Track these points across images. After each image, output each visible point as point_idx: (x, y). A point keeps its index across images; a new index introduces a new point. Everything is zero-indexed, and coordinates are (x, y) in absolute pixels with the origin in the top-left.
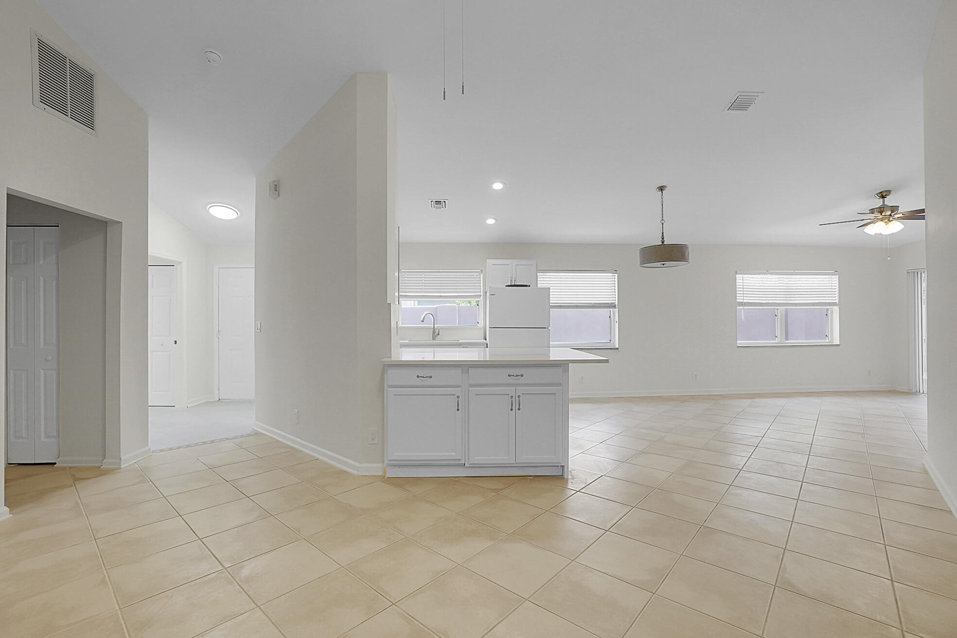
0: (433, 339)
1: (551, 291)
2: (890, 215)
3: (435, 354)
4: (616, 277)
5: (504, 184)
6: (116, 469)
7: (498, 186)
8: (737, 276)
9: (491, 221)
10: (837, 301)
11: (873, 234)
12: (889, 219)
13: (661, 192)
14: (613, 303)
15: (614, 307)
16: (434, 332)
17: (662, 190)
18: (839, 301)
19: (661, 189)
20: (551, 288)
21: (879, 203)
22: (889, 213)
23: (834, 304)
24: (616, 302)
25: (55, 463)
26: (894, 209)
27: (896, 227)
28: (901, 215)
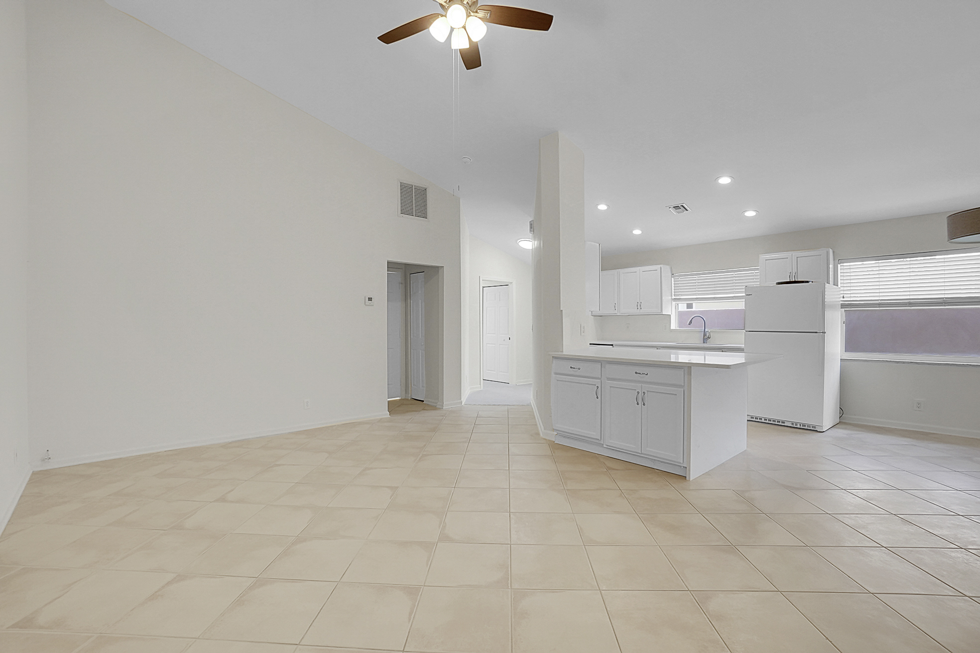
0: (704, 343)
3: (706, 357)
5: (731, 178)
6: (440, 409)
7: (725, 180)
9: (750, 214)
16: (705, 335)
25: (423, 401)
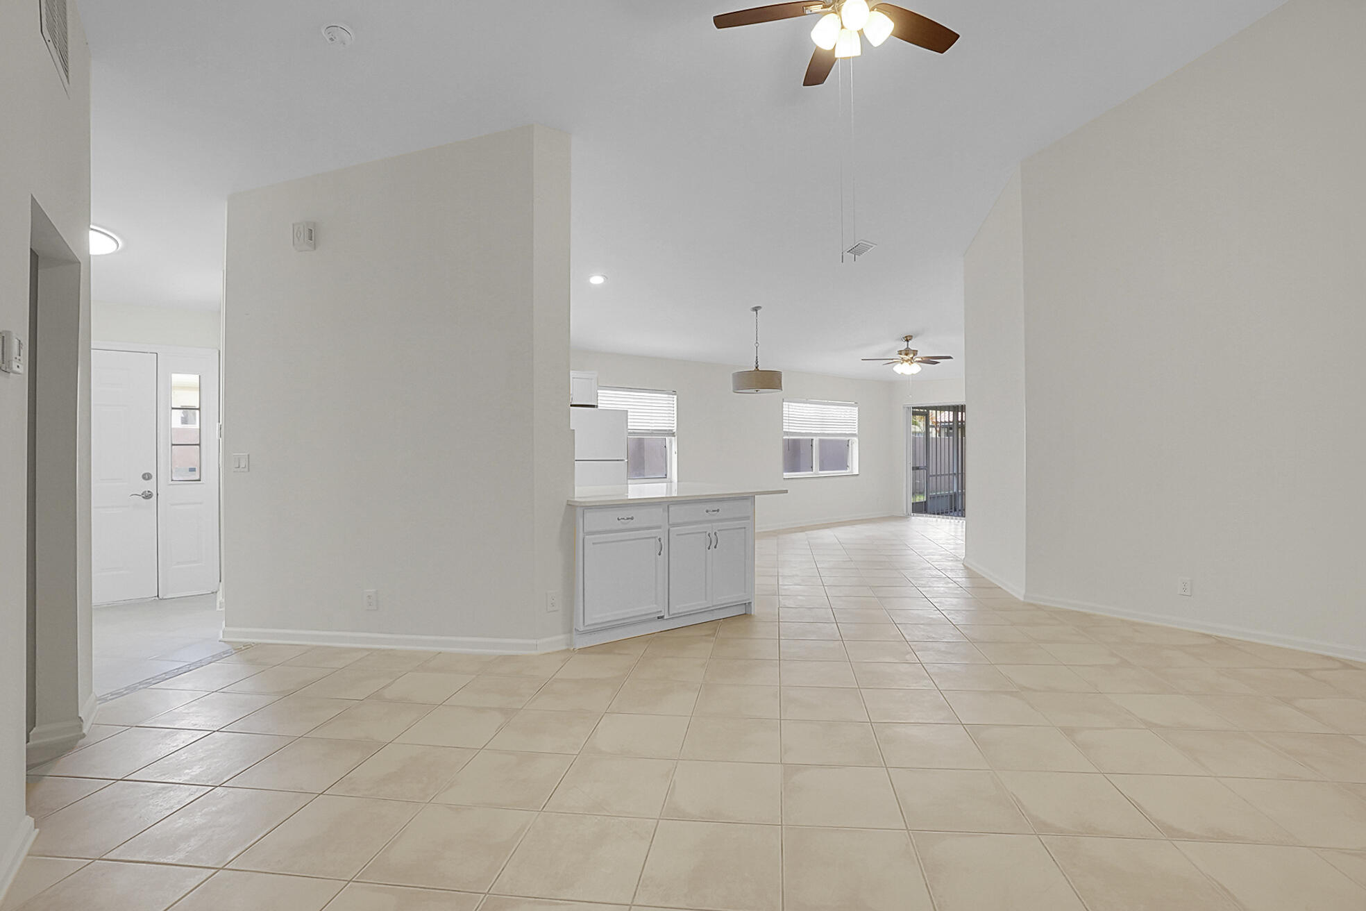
1: (629, 414)
2: (912, 358)
4: (675, 399)
5: (606, 277)
7: (597, 280)
8: (784, 403)
10: (856, 432)
11: (900, 373)
12: (911, 361)
13: (755, 312)
14: (670, 430)
15: (673, 435)
17: (756, 311)
18: (859, 431)
19: (756, 309)
20: (629, 410)
21: (903, 346)
22: (911, 356)
23: (854, 435)
24: (675, 428)
26: (915, 353)
27: (915, 369)
28: (920, 360)
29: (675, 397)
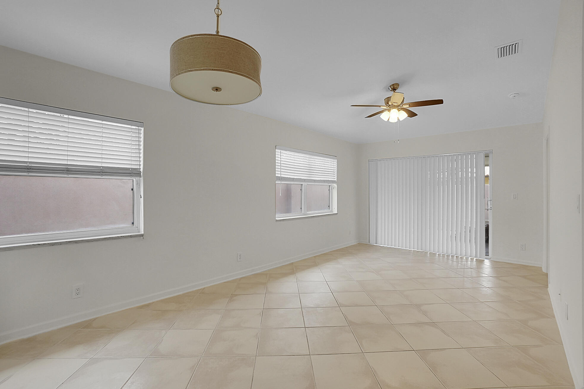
4: (142, 132)
8: (276, 150)
18: (338, 179)
23: (333, 182)
24: (142, 167)
29: (143, 129)
